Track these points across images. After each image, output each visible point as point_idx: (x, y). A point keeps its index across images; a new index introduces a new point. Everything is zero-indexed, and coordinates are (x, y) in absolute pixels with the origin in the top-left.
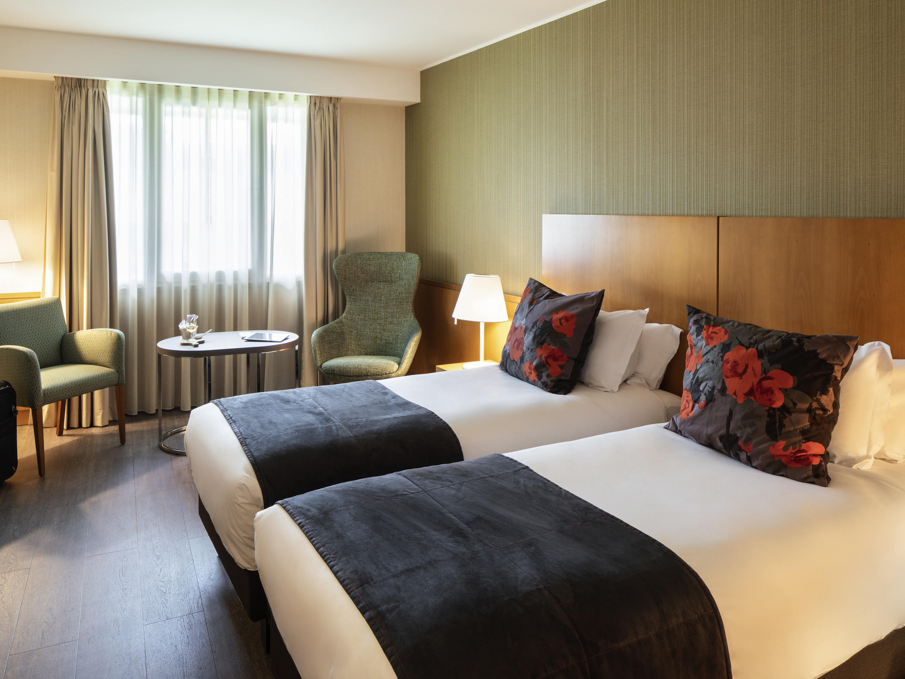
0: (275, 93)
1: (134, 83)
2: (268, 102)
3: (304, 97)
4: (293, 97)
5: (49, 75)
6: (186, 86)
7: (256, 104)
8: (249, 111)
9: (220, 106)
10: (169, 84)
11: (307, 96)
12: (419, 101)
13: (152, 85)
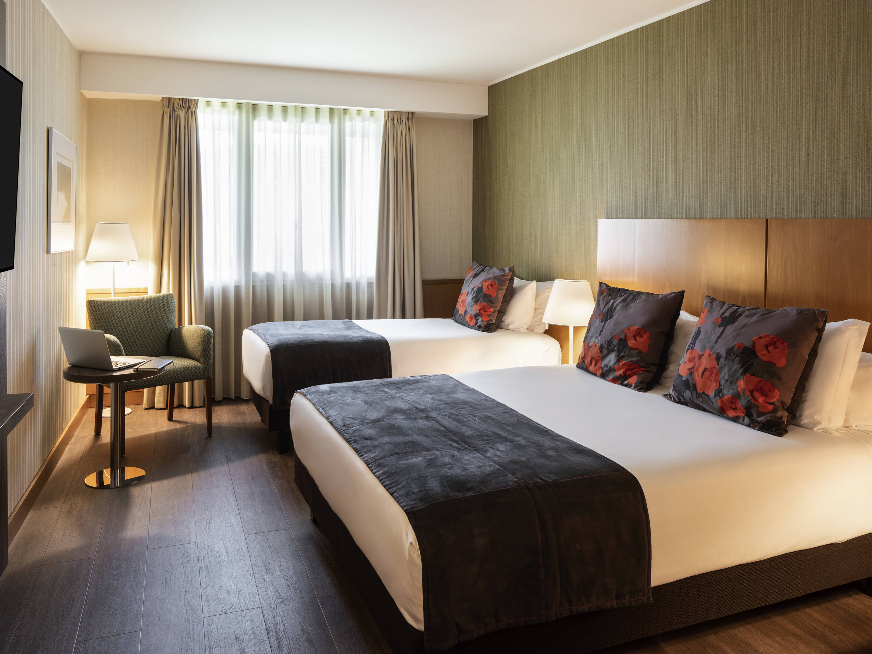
0: (353, 109)
1: (232, 103)
2: (347, 117)
3: (381, 113)
4: (369, 113)
5: (157, 97)
6: (277, 105)
7: (336, 120)
8: (330, 125)
9: (302, 122)
10: (263, 103)
11: (385, 112)
12: (487, 114)
13: (248, 104)
